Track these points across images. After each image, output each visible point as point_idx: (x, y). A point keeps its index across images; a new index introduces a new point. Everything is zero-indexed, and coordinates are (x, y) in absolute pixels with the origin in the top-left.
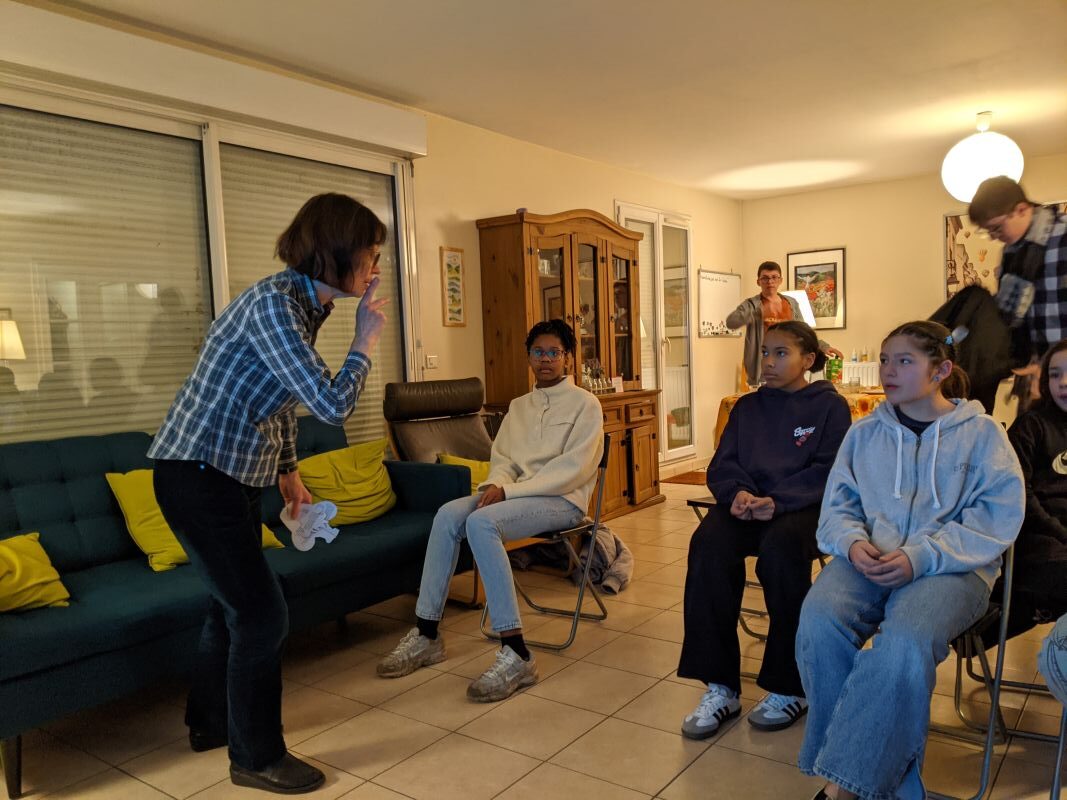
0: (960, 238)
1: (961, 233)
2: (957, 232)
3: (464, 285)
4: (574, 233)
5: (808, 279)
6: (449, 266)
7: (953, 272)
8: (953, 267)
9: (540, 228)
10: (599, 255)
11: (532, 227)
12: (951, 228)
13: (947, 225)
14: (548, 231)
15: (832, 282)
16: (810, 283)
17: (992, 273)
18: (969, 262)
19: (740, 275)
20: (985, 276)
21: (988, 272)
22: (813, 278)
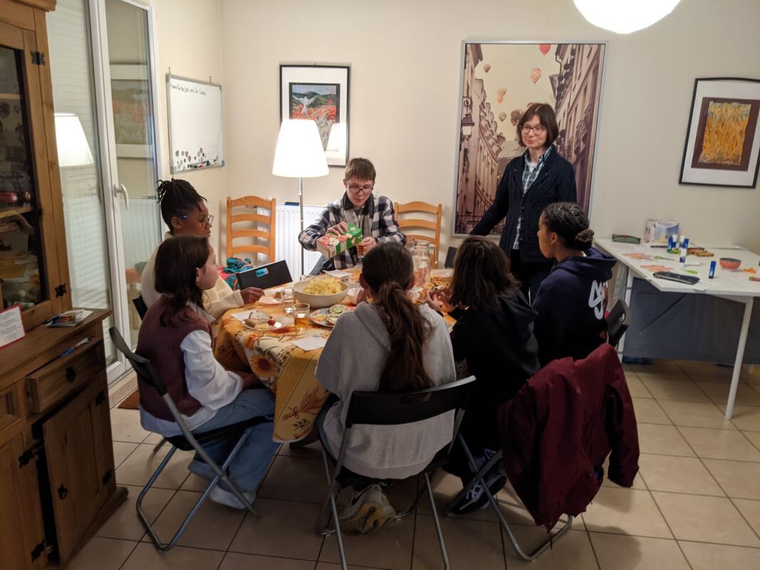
0: (479, 71)
1: (481, 64)
2: (476, 63)
5: (306, 101)
7: (469, 111)
8: (469, 105)
12: (470, 57)
13: (466, 53)
15: (333, 108)
16: (309, 106)
17: (509, 117)
18: (486, 101)
19: (220, 86)
20: (502, 120)
21: (505, 116)
22: (312, 100)
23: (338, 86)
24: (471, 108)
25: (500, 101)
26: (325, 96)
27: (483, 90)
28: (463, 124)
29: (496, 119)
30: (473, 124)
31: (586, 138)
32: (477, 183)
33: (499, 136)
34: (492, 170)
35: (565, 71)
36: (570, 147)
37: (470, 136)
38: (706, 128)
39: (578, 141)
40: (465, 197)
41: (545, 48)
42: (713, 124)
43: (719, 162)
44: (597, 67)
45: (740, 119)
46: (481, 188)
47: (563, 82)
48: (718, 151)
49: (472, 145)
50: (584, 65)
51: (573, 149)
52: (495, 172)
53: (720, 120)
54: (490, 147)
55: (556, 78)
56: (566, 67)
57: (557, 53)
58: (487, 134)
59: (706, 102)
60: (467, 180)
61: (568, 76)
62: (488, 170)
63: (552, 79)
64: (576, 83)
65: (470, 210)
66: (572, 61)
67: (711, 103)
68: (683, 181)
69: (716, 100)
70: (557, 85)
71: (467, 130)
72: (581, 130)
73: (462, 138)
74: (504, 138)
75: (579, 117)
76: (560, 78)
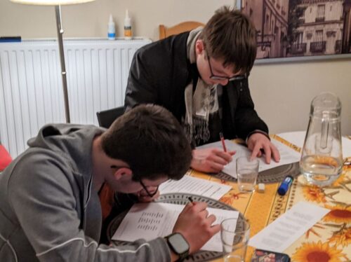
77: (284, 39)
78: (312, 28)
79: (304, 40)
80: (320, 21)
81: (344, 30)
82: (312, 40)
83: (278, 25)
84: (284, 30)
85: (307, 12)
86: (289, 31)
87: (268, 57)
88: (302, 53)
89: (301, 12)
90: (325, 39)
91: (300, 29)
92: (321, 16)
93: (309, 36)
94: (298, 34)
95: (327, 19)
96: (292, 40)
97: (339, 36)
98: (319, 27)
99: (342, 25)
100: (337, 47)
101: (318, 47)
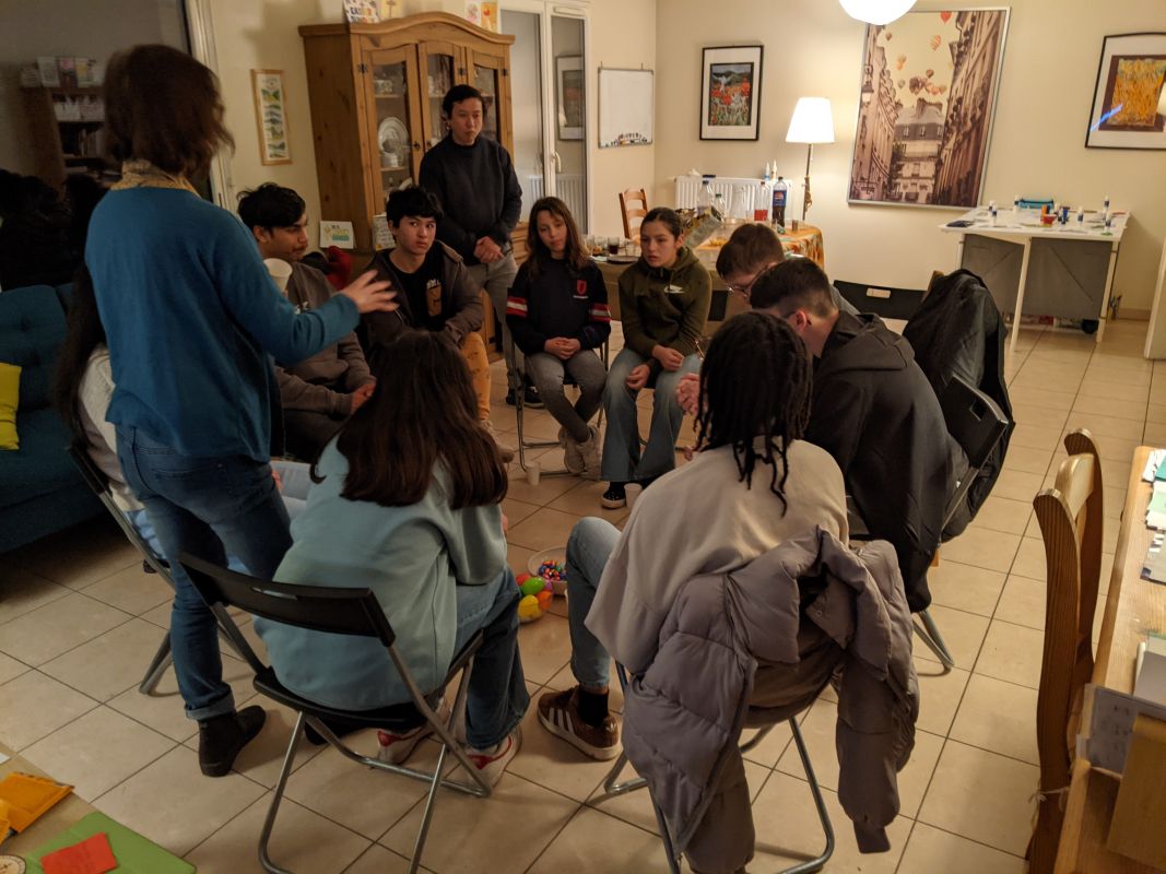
0: (883, 39)
1: (885, 33)
2: (879, 32)
3: (286, 114)
4: (422, 42)
5: (724, 80)
6: (264, 92)
7: (870, 79)
8: (870, 73)
9: (374, 40)
10: (457, 66)
11: (363, 39)
14: (385, 43)
15: (748, 85)
16: (726, 85)
17: (908, 84)
18: (888, 68)
19: (652, 71)
20: (901, 87)
21: (904, 83)
22: (729, 79)
23: (752, 64)
24: (871, 76)
25: (900, 68)
26: (740, 75)
27: (884, 58)
28: (863, 91)
29: (896, 86)
30: (873, 91)
31: (983, 106)
32: (873, 150)
33: (896, 103)
34: (889, 137)
35: (964, 39)
36: (966, 115)
37: (869, 103)
38: (1116, 88)
39: (974, 109)
40: (861, 163)
41: (946, 16)
42: (1124, 84)
43: (1129, 124)
44: (997, 33)
45: (1154, 76)
46: (876, 154)
47: (962, 49)
48: (1129, 111)
49: (871, 112)
50: (984, 31)
51: (969, 116)
52: (892, 139)
53: (1132, 79)
54: (887, 113)
55: (956, 46)
56: (966, 34)
57: (958, 20)
58: (886, 100)
59: (1115, 60)
60: (864, 146)
61: (967, 43)
62: (884, 137)
63: (951, 46)
64: (975, 50)
65: (865, 176)
66: (972, 28)
67: (1121, 61)
68: (1089, 144)
69: (1126, 58)
70: (956, 52)
71: (867, 97)
72: (978, 97)
73: (862, 105)
74: (902, 105)
75: (977, 83)
76: (960, 45)
77: (884, 187)
78: (909, 181)
79: (900, 189)
80: (915, 176)
81: (935, 186)
82: (907, 191)
83: (881, 175)
84: (886, 180)
85: (905, 168)
86: (890, 182)
87: (871, 200)
88: (898, 200)
89: (900, 167)
90: (919, 191)
91: (898, 180)
92: (916, 172)
93: (905, 187)
94: (896, 185)
95: (921, 175)
96: (891, 189)
97: (930, 190)
98: (914, 181)
99: (933, 182)
100: (928, 197)
101: (912, 197)
